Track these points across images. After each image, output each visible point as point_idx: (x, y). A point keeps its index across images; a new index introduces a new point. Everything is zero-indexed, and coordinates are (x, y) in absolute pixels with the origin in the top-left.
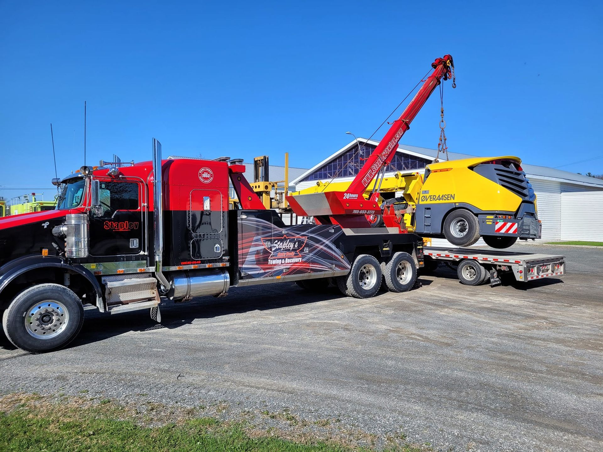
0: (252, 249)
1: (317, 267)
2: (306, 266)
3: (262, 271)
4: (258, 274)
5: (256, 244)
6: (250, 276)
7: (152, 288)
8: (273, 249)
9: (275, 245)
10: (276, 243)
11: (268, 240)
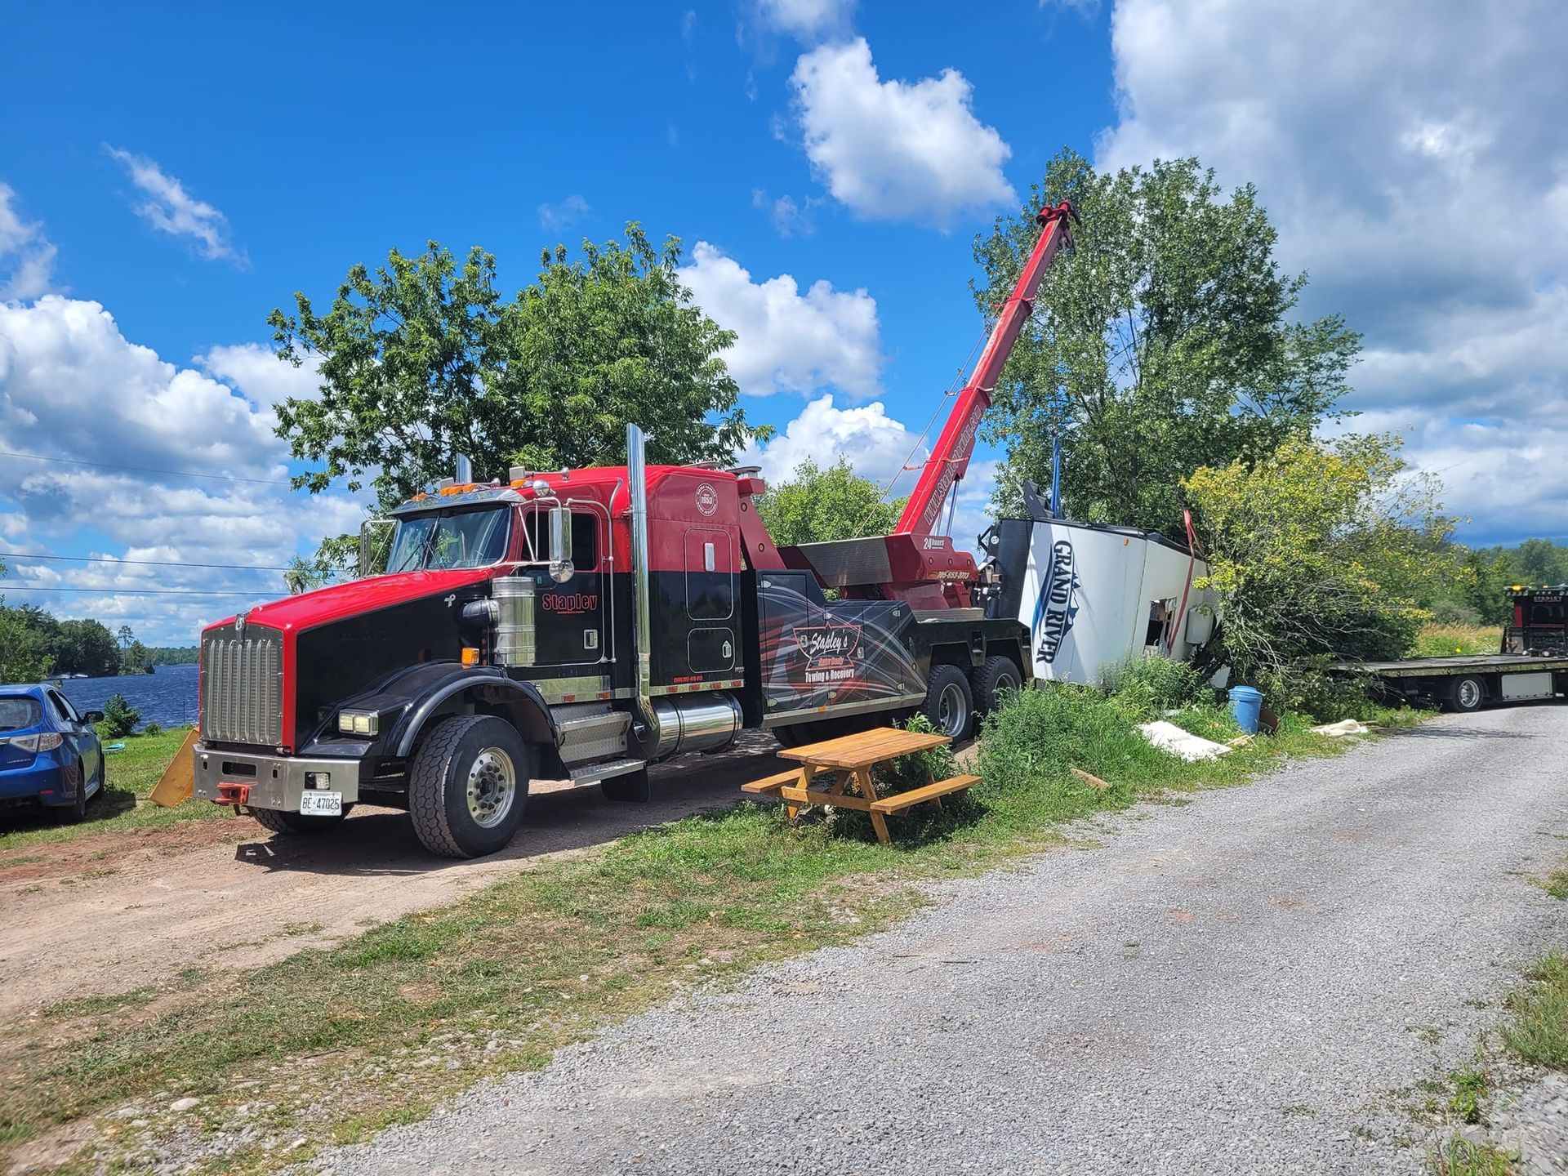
0: (782, 651)
1: (877, 687)
2: (861, 686)
3: (797, 697)
4: (791, 701)
5: (786, 641)
6: (780, 707)
7: (622, 734)
8: (812, 652)
9: (814, 642)
10: (816, 639)
11: (803, 633)
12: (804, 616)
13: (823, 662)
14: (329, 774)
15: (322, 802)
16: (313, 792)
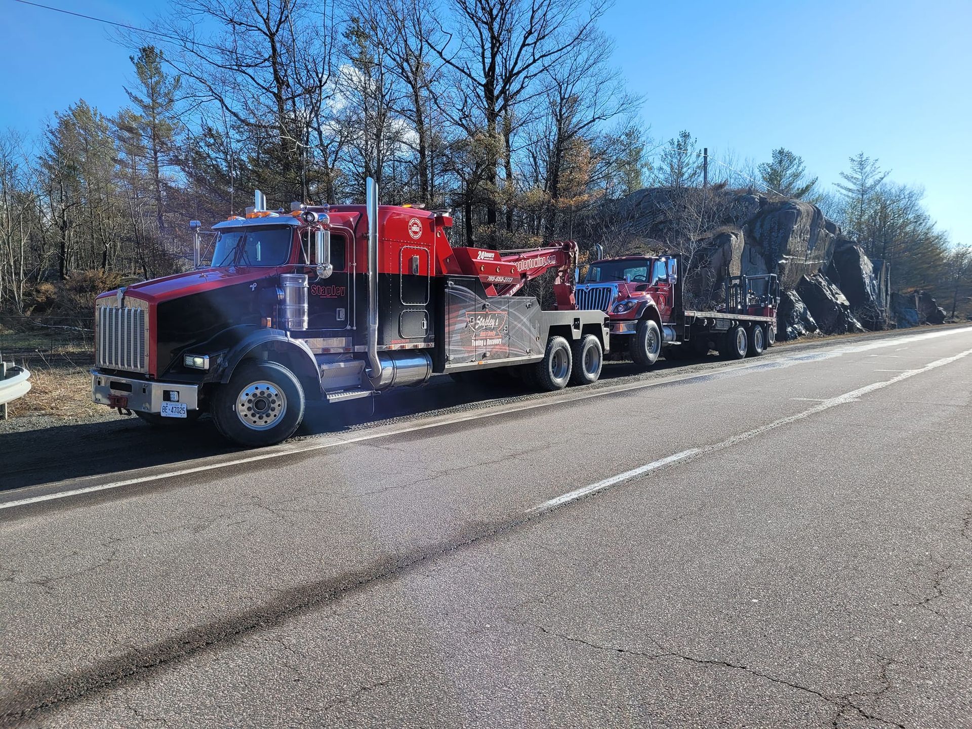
0: (458, 327)
1: (514, 350)
2: (505, 349)
3: (466, 355)
4: (463, 357)
5: (461, 320)
6: (457, 361)
7: (359, 373)
8: (476, 327)
9: (478, 322)
10: (479, 320)
11: (472, 315)
12: (473, 305)
13: (483, 334)
14: (178, 392)
15: (174, 409)
16: (169, 403)
